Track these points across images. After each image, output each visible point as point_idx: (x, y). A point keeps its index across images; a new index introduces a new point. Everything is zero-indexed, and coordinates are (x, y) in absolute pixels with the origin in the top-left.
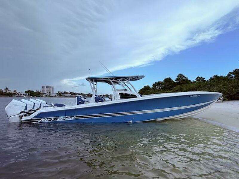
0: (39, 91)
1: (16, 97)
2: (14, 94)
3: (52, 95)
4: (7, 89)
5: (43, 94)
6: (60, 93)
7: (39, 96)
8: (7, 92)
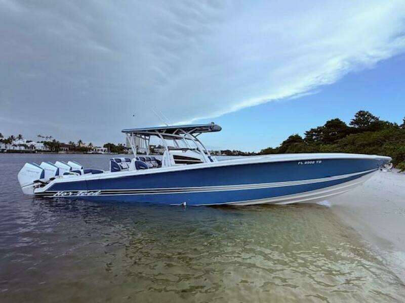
0: (123, 145)
1: (92, 153)
2: (90, 149)
3: (141, 152)
4: (80, 141)
5: (128, 149)
6: (152, 147)
7: (123, 153)
8: (81, 145)
